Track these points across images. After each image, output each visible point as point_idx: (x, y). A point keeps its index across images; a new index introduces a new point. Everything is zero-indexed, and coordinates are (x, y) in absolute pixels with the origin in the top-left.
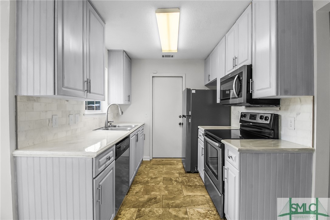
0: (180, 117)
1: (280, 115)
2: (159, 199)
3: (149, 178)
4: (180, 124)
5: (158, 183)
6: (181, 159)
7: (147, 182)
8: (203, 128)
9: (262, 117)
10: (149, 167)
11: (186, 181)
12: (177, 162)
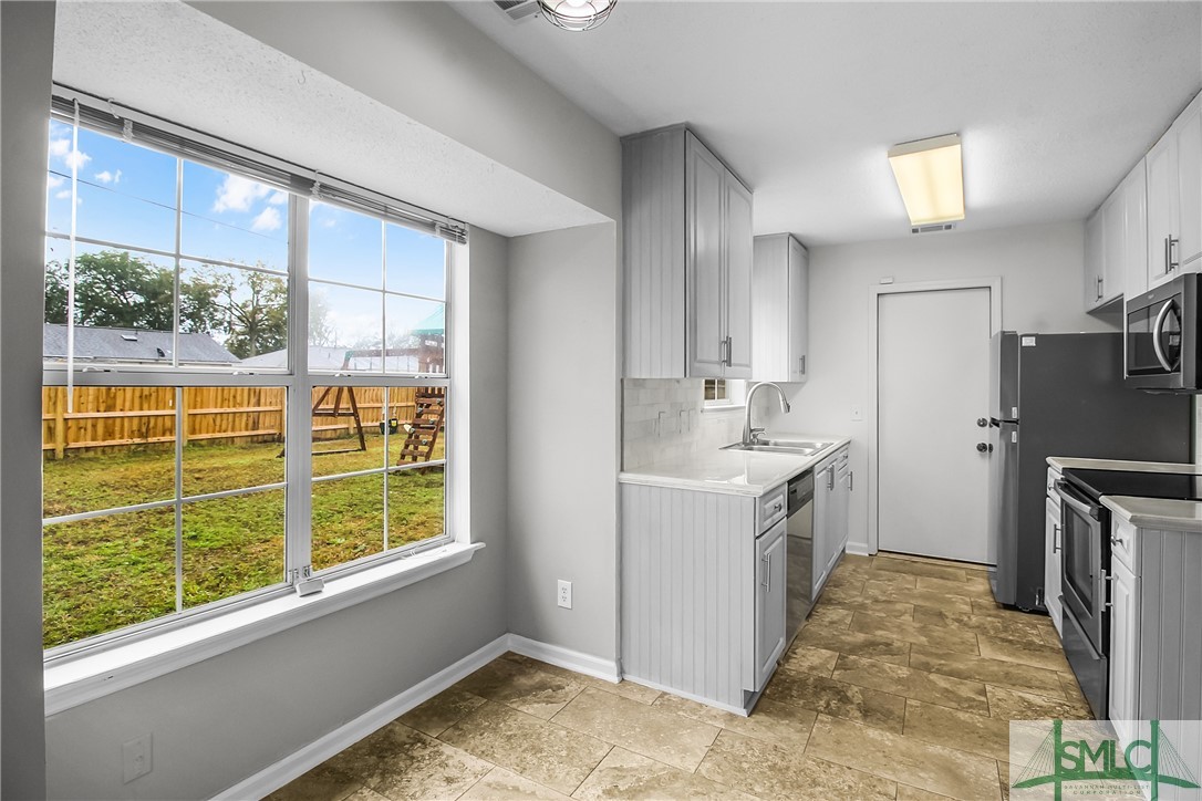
0: (984, 425)
2: (899, 648)
3: (867, 598)
4: (982, 448)
5: (896, 614)
6: (986, 568)
7: (863, 606)
8: (1061, 462)
10: (866, 573)
11: (995, 629)
12: (967, 574)
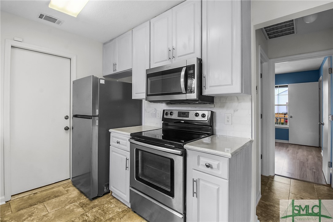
1: (214, 112)
4: (67, 129)
9: (198, 115)
11: (101, 214)
12: (64, 188)
